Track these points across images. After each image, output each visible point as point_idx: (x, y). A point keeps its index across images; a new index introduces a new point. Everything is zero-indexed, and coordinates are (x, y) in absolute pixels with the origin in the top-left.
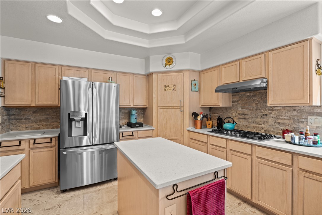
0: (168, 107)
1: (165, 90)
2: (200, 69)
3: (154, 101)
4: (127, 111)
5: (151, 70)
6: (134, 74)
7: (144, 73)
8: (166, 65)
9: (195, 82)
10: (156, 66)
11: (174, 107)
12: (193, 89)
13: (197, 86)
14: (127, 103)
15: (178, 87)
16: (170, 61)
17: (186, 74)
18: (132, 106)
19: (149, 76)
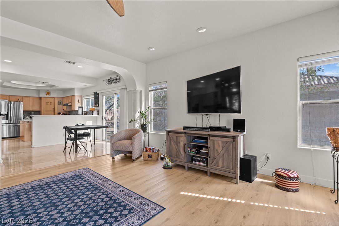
0: (48, 111)
1: (47, 104)
2: (62, 97)
3: (42, 108)
4: (29, 113)
5: (40, 96)
6: (32, 97)
7: (38, 96)
8: (47, 95)
9: (60, 102)
10: (43, 95)
11: (50, 111)
12: (60, 104)
13: (61, 103)
14: (29, 108)
15: (53, 103)
16: (48, 93)
17: (56, 99)
18: (31, 110)
19: (40, 98)
